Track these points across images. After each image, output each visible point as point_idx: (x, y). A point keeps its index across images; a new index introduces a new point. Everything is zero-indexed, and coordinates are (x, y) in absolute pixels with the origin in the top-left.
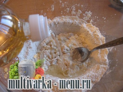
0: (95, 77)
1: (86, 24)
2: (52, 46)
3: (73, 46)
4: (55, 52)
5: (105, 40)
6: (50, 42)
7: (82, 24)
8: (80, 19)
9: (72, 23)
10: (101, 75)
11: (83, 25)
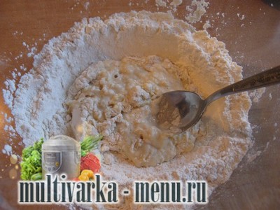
0: (216, 170)
1: (194, 34)
2: (105, 88)
3: (158, 88)
4: (111, 102)
5: (242, 73)
6: (99, 77)
7: (183, 33)
8: (177, 20)
9: (158, 30)
10: (232, 163)
11: (186, 35)
